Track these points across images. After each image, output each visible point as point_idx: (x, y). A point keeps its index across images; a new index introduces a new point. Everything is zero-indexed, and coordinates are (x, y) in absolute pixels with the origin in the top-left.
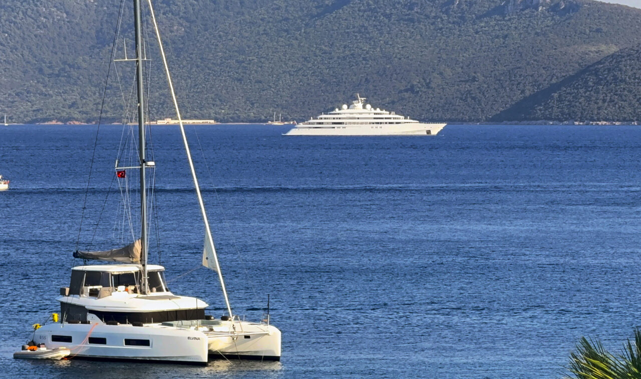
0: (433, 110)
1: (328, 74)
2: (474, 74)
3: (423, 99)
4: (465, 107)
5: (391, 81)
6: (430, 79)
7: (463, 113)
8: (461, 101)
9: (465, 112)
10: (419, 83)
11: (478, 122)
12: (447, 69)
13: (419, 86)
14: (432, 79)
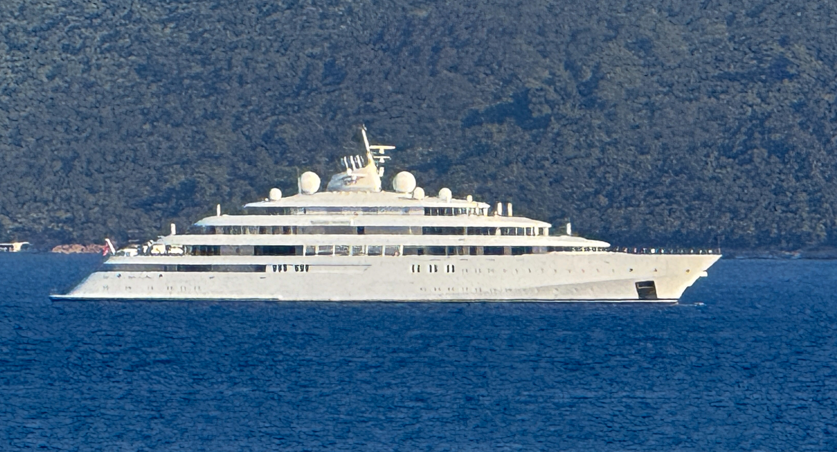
0: (610, 196)
1: (171, 43)
2: (778, 49)
3: (569, 152)
4: (743, 188)
5: (433, 74)
6: (598, 67)
7: (735, 212)
8: (723, 159)
9: (742, 207)
10: (550, 82)
11: (794, 249)
12: (668, 27)
13: (553, 95)
14: (605, 68)
